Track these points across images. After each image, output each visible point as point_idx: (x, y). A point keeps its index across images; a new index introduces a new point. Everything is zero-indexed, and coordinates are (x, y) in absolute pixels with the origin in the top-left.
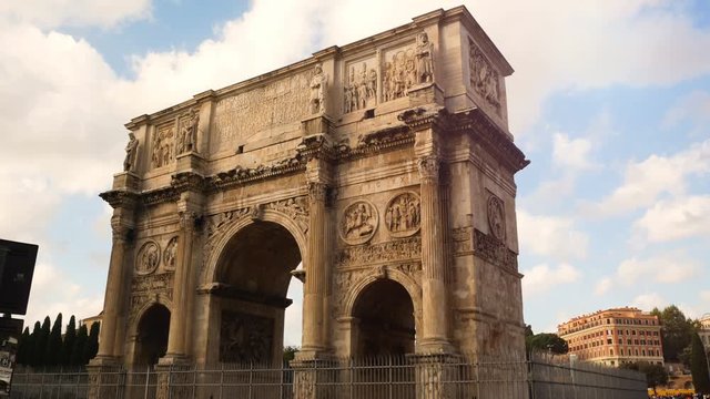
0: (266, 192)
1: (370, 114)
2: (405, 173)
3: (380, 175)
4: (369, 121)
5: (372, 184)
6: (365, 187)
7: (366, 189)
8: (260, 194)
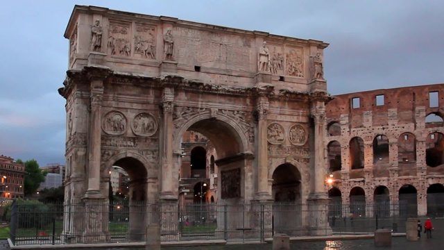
0: (220, 103)
1: (282, 79)
2: (299, 115)
3: (287, 113)
4: (282, 83)
5: (283, 116)
6: (279, 116)
7: (279, 118)
8: (215, 102)
